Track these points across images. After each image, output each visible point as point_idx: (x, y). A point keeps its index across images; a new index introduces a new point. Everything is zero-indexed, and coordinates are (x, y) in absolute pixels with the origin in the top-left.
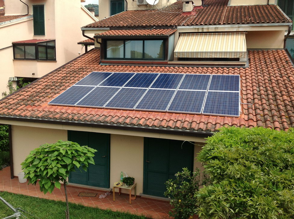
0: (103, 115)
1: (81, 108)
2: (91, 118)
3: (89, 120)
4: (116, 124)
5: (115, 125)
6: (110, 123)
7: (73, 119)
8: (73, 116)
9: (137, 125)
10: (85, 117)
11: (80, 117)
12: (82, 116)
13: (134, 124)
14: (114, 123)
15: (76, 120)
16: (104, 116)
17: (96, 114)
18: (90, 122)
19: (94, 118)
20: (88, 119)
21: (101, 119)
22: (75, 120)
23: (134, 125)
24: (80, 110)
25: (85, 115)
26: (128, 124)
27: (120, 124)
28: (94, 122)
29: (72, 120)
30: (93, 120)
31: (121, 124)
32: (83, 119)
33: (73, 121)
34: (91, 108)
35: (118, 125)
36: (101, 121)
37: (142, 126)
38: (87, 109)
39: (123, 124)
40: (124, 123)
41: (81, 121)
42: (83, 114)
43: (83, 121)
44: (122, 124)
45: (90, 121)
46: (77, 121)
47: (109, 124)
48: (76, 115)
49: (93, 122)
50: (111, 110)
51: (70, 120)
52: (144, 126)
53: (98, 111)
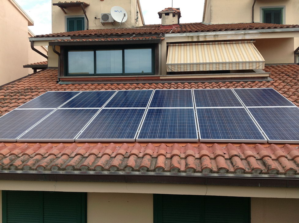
0: (76, 155)
1: (29, 144)
2: (51, 162)
3: (47, 166)
4: (108, 170)
5: (106, 173)
6: (94, 170)
7: (11, 165)
8: (12, 160)
9: (154, 170)
10: (38, 161)
11: (28, 160)
12: (32, 159)
13: (148, 168)
14: (103, 169)
15: (19, 167)
16: (78, 156)
17: (61, 154)
18: (50, 170)
19: (59, 161)
20: (46, 164)
21: (73, 162)
22: (17, 169)
23: (148, 170)
24: (28, 148)
25: (38, 157)
26: (133, 170)
27: (116, 169)
28: (59, 169)
29: (9, 169)
30: (56, 165)
31: (118, 170)
32: (34, 164)
33: (13, 171)
34: (49, 144)
35: (113, 172)
36: (73, 167)
37: (164, 170)
38: (42, 144)
39: (124, 170)
40: (125, 167)
41: (31, 169)
42: (34, 154)
43: (33, 170)
44: (121, 170)
45: (49, 167)
46: (22, 169)
47: (92, 173)
48: (19, 157)
49: (56, 171)
50: (92, 145)
51: (5, 169)
52: (170, 171)
53: (64, 147)
